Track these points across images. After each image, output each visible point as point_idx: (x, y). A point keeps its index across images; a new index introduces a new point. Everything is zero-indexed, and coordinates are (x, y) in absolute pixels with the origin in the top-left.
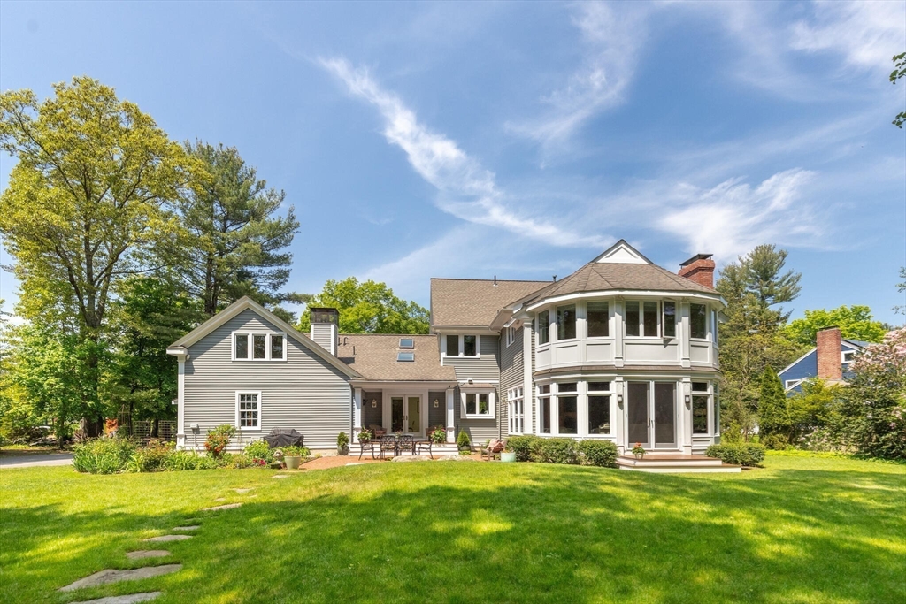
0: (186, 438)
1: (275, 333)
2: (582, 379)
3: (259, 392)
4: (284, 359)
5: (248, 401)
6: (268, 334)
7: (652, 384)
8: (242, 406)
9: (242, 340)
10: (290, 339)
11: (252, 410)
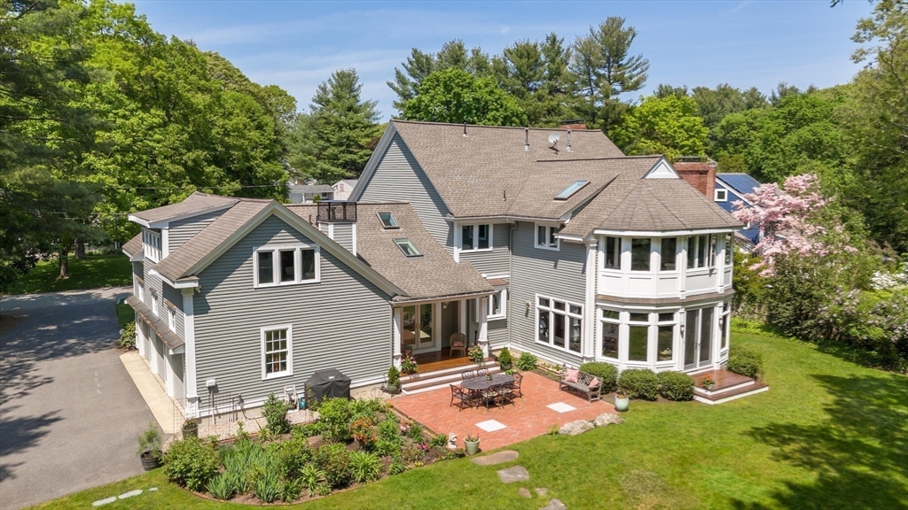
0: (200, 401)
1: (306, 246)
2: (655, 311)
3: (289, 326)
4: (317, 279)
5: (276, 338)
6: (298, 248)
7: (701, 311)
8: (269, 347)
9: (265, 257)
10: (324, 253)
11: (280, 351)
